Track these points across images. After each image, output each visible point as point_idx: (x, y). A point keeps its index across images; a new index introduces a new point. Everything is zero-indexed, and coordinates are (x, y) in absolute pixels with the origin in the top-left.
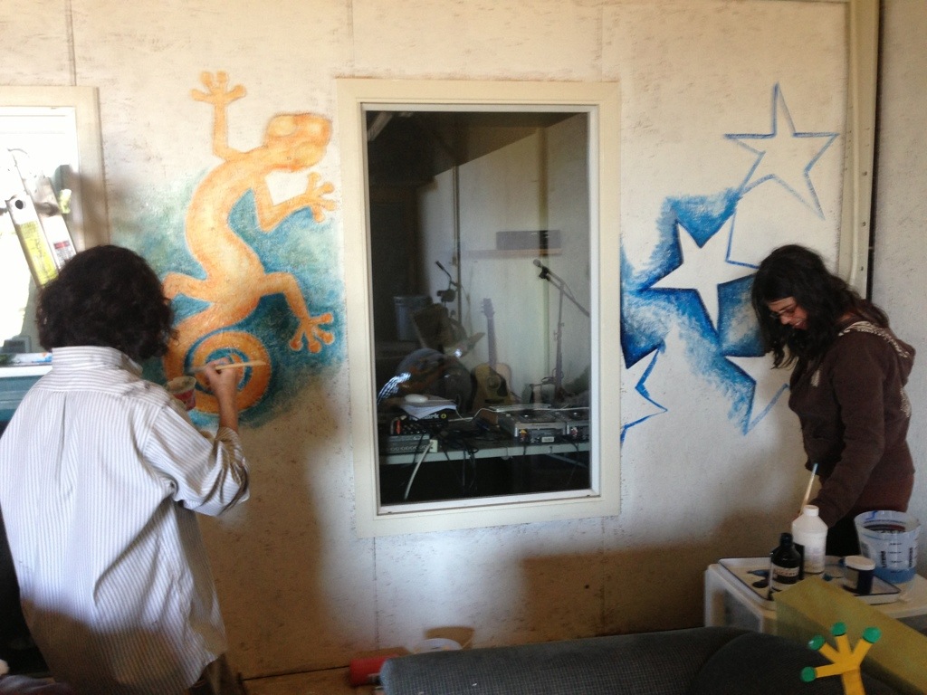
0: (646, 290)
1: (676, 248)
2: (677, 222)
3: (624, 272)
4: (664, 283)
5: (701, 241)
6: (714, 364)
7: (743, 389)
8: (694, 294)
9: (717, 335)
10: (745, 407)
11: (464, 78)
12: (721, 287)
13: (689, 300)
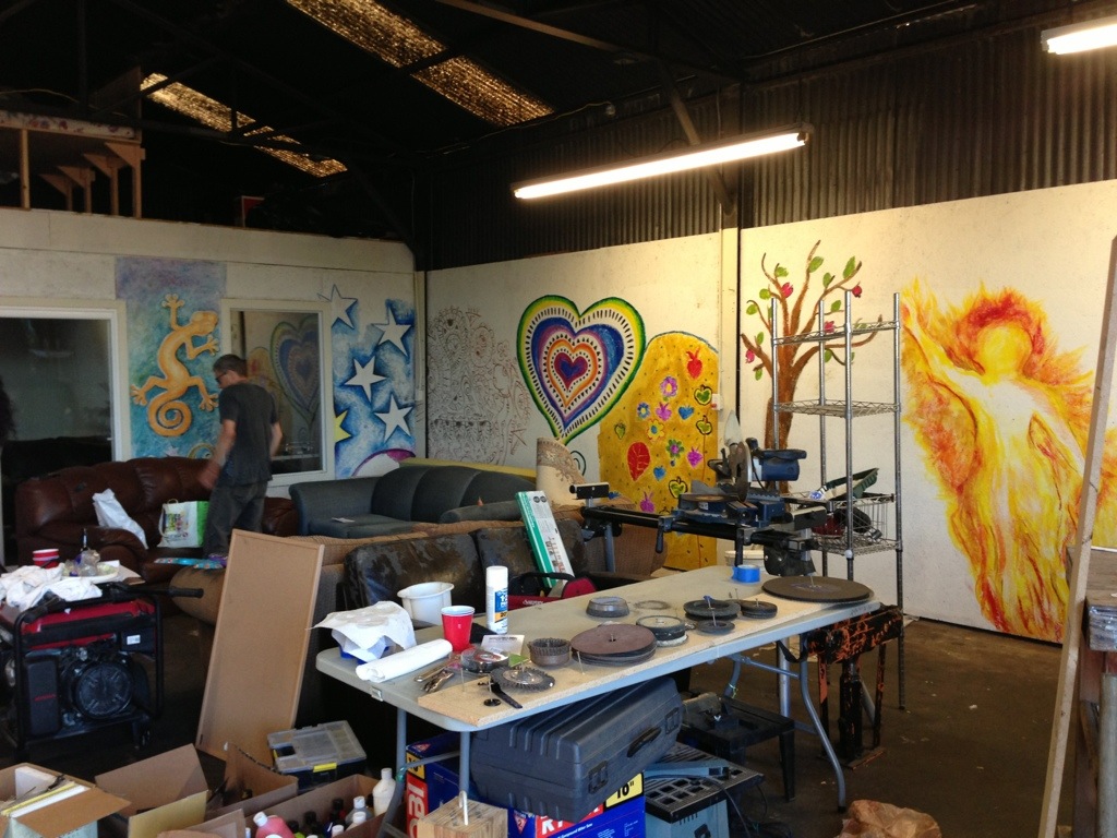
0: (343, 385)
1: (354, 368)
2: (353, 358)
3: (334, 379)
4: (350, 383)
5: (363, 366)
6: (370, 417)
7: (381, 427)
8: (361, 387)
9: (370, 403)
10: (382, 434)
11: (271, 299)
12: (372, 385)
13: (359, 389)
